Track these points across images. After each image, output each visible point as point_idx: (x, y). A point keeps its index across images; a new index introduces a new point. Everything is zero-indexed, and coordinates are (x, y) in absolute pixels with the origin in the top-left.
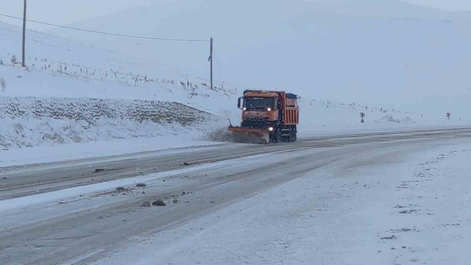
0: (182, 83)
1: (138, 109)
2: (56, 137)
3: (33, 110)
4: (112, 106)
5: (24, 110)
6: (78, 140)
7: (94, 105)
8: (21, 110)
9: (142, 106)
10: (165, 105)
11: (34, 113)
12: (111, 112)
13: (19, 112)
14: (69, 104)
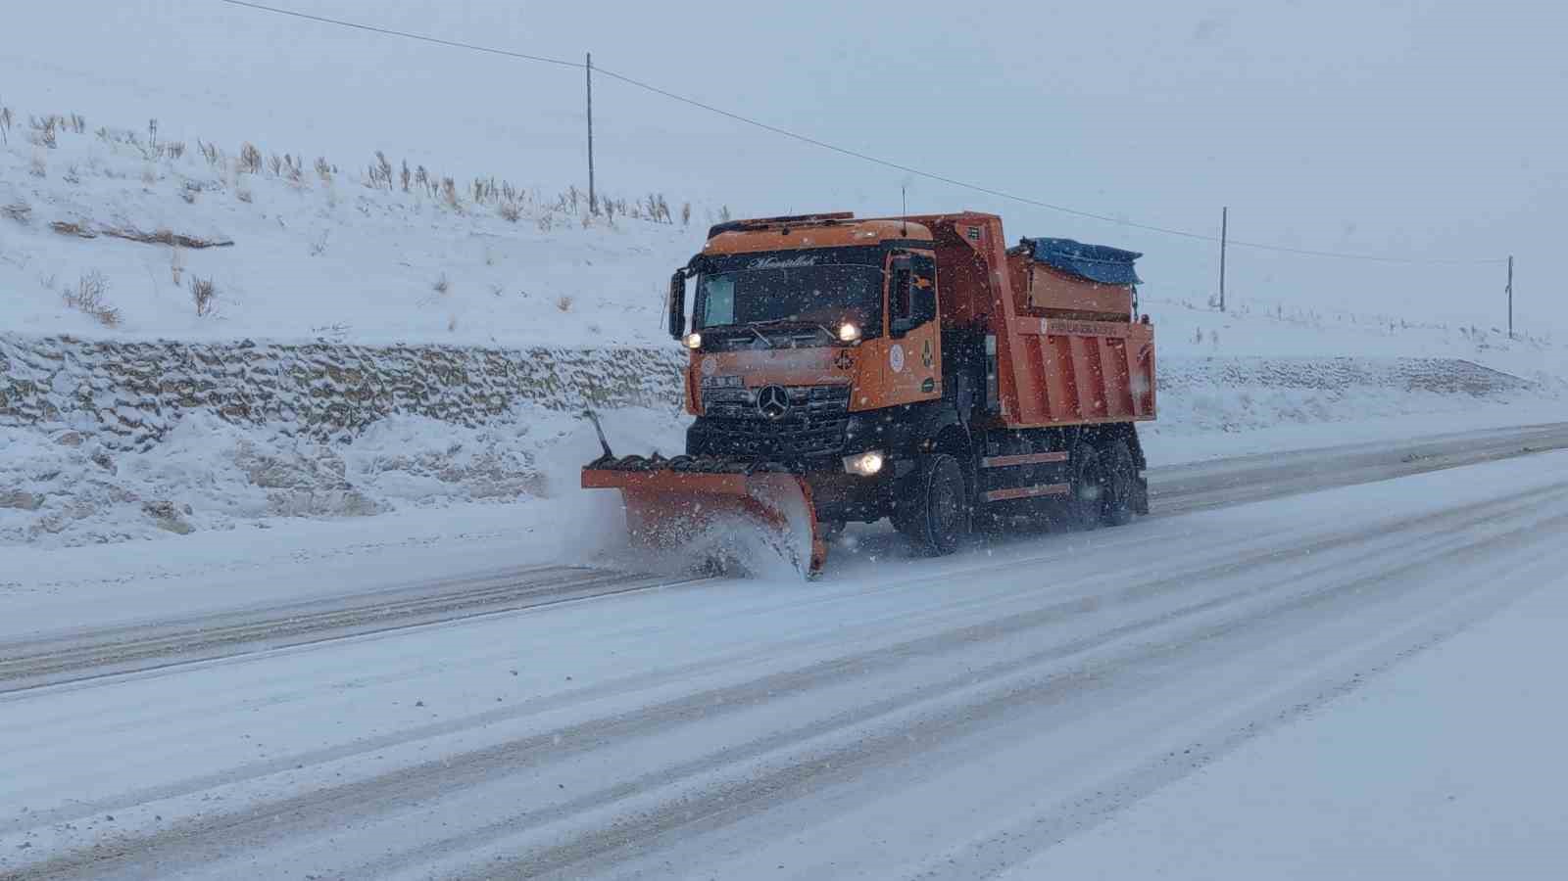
0: (1463, 330)
1: (1404, 371)
2: (1296, 415)
3: (1259, 375)
4: (1365, 368)
5: (1247, 375)
6: (1325, 417)
7: (1340, 366)
8: (1242, 375)
9: (1410, 366)
10: (1446, 365)
11: (1259, 379)
12: (1364, 376)
13: (1240, 378)
14: (1306, 366)
